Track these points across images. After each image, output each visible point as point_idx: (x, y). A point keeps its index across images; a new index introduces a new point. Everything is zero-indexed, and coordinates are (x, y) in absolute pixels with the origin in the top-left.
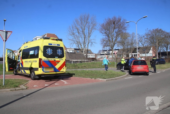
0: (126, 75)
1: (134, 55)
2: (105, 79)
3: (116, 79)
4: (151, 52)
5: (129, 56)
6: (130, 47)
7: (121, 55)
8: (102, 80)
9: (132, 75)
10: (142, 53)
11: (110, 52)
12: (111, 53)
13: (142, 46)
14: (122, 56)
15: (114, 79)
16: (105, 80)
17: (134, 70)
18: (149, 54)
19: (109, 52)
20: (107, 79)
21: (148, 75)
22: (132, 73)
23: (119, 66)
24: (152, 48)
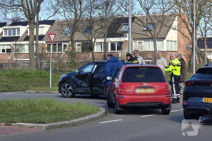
0: (100, 113)
1: (113, 45)
2: (40, 123)
3: (73, 125)
4: (173, 35)
5: (91, 49)
6: (99, 14)
7: (60, 45)
8: (32, 127)
9: (118, 113)
10: (142, 39)
11: (19, 29)
12: (21, 35)
13: (144, 14)
14: (65, 46)
15: (67, 125)
16: (43, 125)
17: (125, 97)
18: (165, 41)
19: (14, 29)
20: (47, 125)
21: (167, 112)
22: (118, 108)
23: (68, 87)
24: (175, 23)
